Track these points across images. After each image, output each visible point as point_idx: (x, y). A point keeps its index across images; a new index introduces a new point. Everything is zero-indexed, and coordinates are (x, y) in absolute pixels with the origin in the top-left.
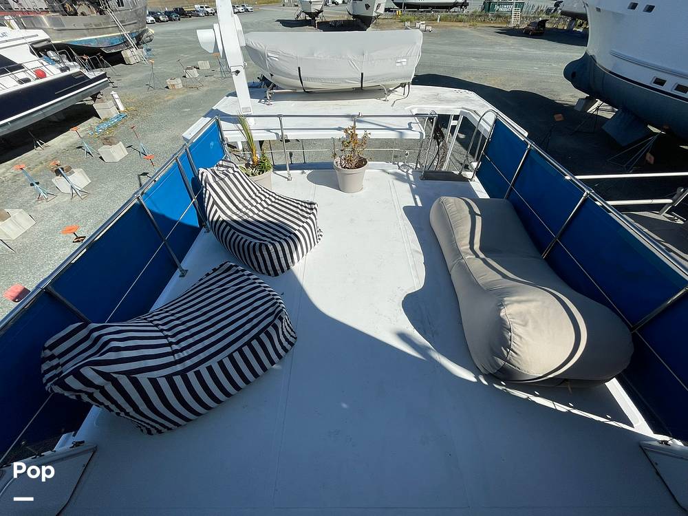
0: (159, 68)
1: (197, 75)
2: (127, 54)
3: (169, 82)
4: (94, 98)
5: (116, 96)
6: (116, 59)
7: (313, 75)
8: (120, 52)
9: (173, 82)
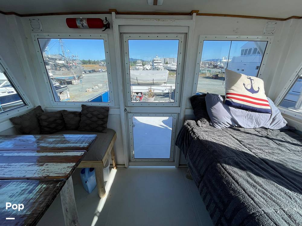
0: (84, 86)
1: (97, 88)
2: (73, 82)
3: (87, 90)
4: (61, 93)
5: (68, 93)
6: (70, 83)
7: (140, 79)
8: (71, 81)
9: (89, 90)
